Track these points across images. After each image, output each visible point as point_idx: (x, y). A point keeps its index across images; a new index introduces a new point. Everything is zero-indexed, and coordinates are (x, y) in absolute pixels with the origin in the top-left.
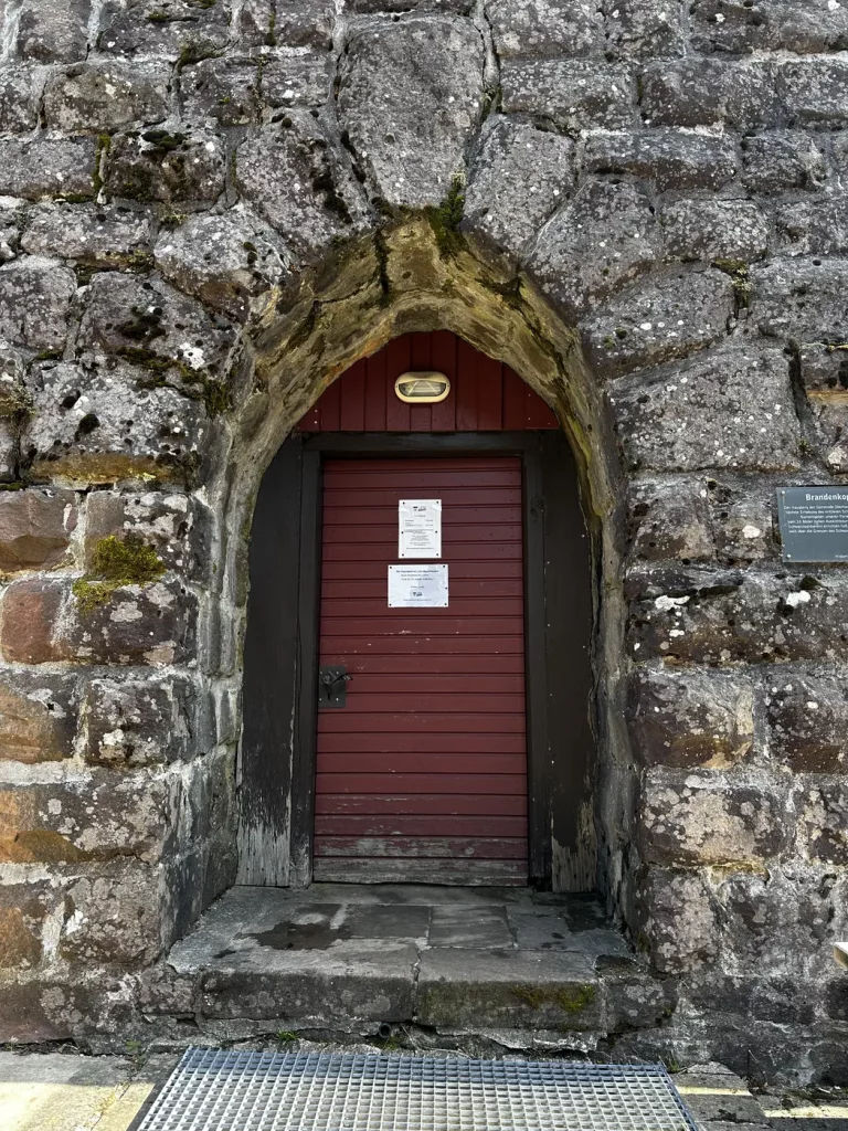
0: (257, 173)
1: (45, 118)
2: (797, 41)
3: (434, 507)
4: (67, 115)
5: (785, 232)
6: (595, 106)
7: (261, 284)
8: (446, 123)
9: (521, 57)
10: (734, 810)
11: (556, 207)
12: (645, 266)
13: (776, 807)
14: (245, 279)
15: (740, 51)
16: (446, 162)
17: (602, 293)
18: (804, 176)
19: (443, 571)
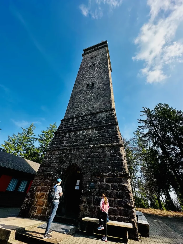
0: (67, 162)
1: (58, 158)
2: (95, 153)
3: (79, 181)
4: (59, 158)
5: (92, 165)
6: (84, 157)
7: (66, 168)
8: (76, 158)
9: (81, 154)
10: (84, 207)
11: (81, 163)
12: (85, 167)
13: (86, 207)
14: (65, 168)
15: (92, 153)
16: (76, 161)
17: (83, 169)
18: (94, 161)
19: (79, 186)
